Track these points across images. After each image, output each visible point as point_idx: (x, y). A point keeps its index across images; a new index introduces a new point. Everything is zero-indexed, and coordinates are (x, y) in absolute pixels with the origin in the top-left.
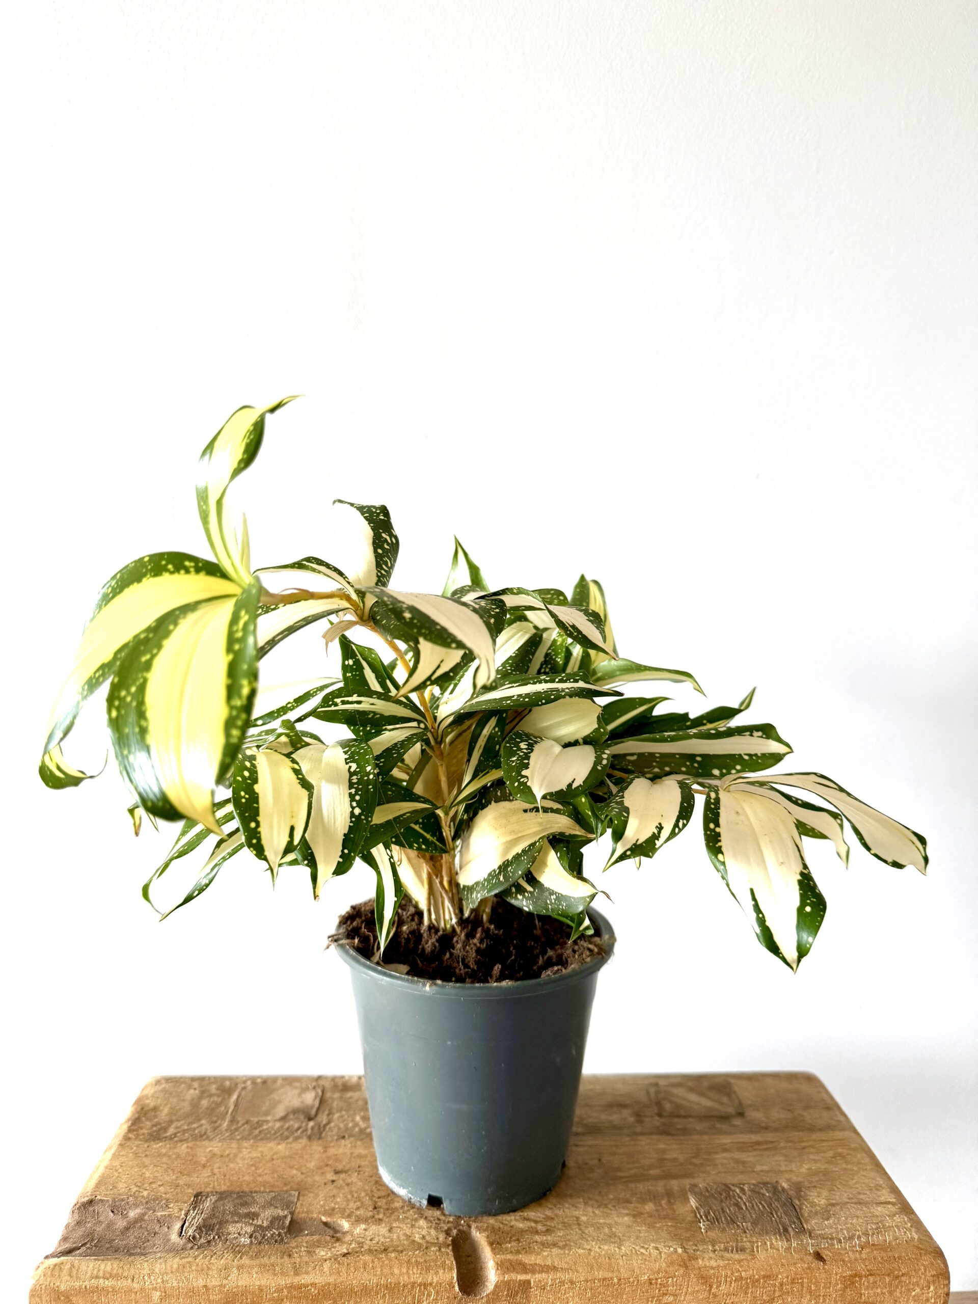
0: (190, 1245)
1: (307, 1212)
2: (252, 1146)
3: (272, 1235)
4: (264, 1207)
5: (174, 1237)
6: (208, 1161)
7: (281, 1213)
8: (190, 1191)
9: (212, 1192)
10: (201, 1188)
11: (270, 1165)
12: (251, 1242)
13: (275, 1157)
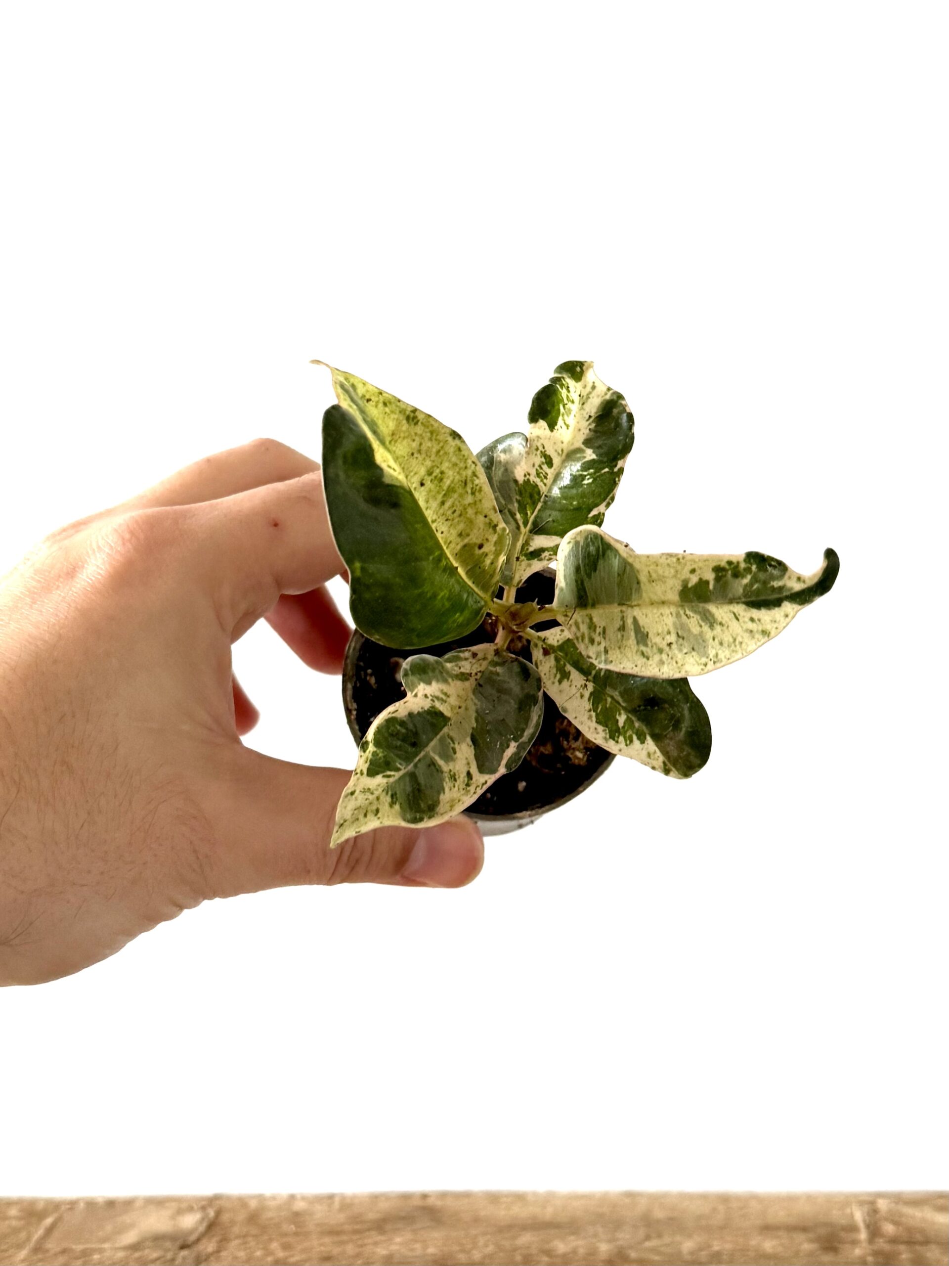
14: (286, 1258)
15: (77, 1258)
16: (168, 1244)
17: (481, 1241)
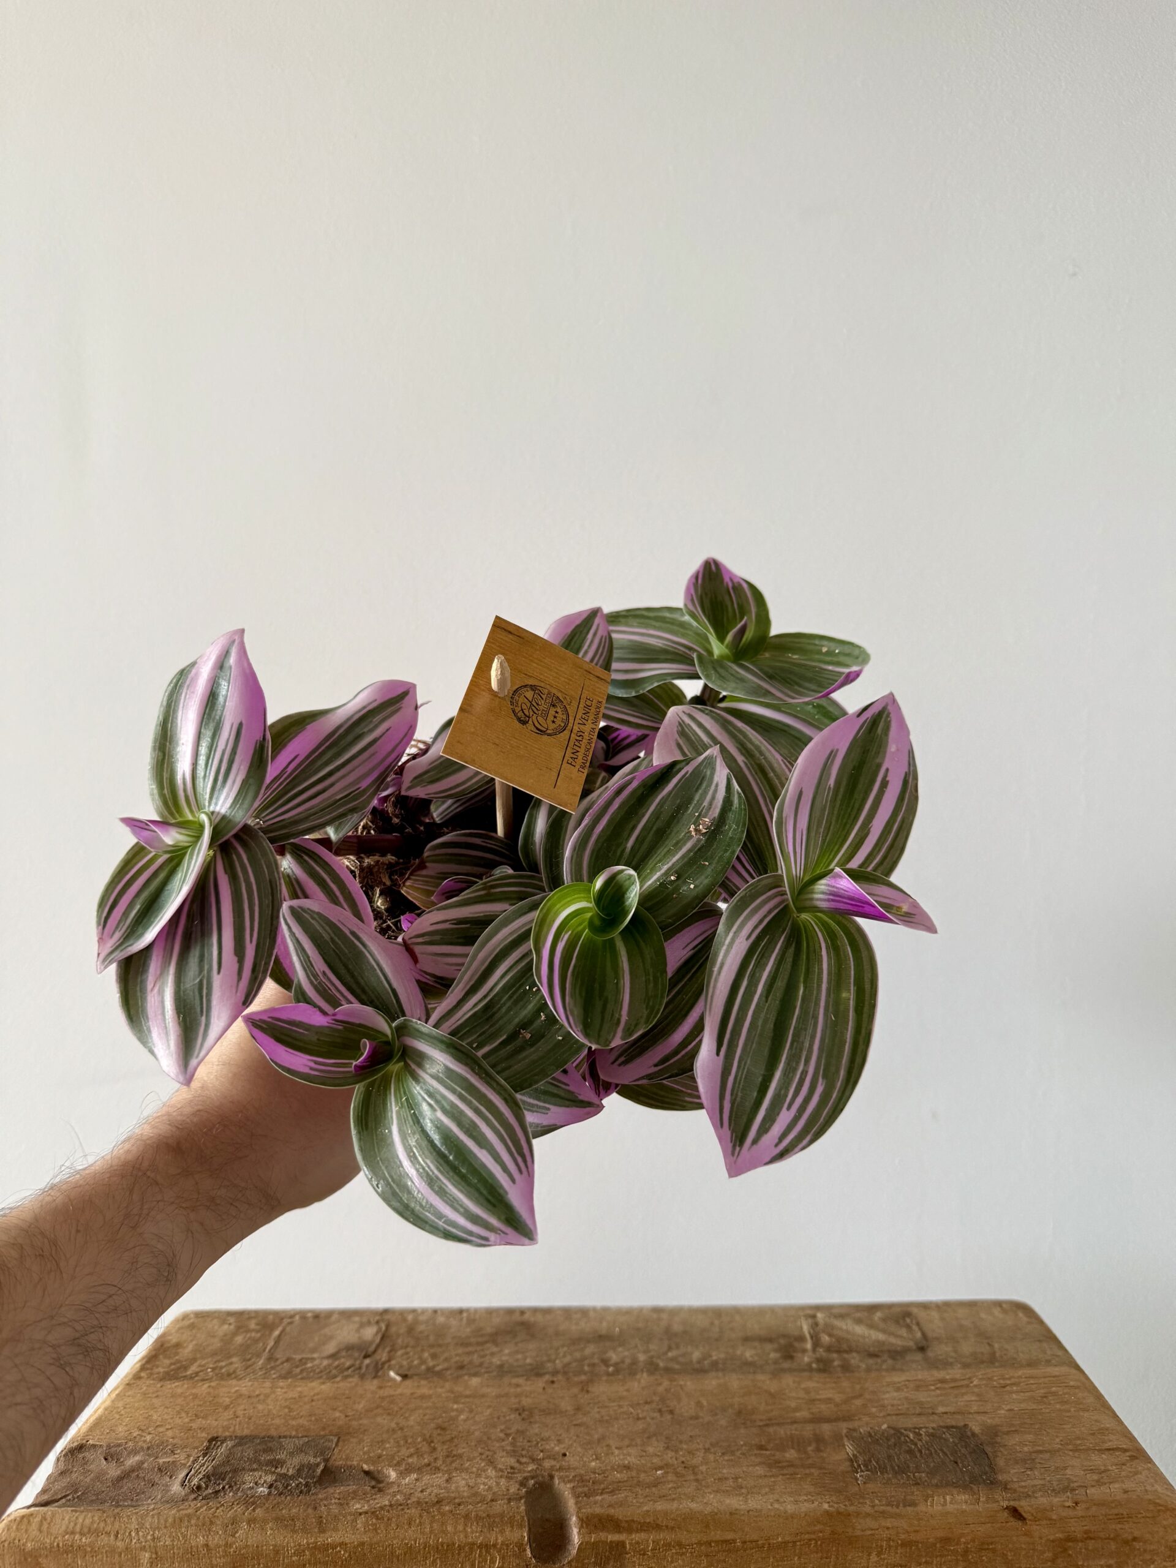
0: (193, 1496)
1: (347, 1459)
2: (289, 1386)
3: (297, 1485)
4: (292, 1454)
5: (176, 1488)
6: (232, 1403)
7: (312, 1460)
8: (204, 1435)
9: (231, 1436)
10: (217, 1432)
11: (307, 1407)
12: (269, 1494)
13: (315, 1398)
14: (434, 1366)
15: (297, 1367)
16: (356, 1354)
17: (562, 1351)
